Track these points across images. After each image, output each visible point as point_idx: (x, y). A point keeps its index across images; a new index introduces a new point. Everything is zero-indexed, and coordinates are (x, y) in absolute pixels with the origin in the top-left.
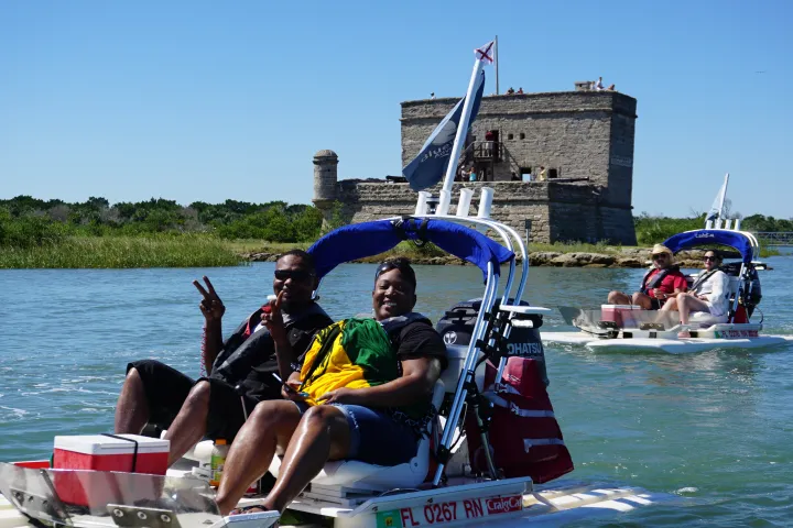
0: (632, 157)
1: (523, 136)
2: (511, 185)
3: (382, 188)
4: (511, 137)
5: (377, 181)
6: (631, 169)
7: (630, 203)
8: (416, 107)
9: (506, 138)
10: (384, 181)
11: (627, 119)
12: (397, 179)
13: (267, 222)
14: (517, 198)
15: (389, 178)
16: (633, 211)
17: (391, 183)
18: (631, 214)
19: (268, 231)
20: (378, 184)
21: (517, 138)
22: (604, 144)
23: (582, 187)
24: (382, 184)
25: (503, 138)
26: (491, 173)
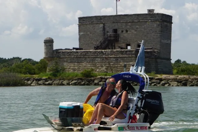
0: (171, 39)
1: (127, 31)
2: (121, 51)
3: (71, 52)
4: (122, 31)
5: (69, 49)
6: (170, 44)
7: (170, 58)
8: (84, 19)
9: (120, 32)
10: (71, 50)
11: (168, 24)
12: (77, 49)
13: (23, 66)
14: (123, 56)
15: (74, 48)
16: (171, 61)
17: (75, 50)
18: (171, 62)
19: (23, 70)
20: (70, 51)
21: (125, 32)
22: (159, 34)
23: (149, 51)
24: (71, 51)
25: (119, 32)
26: (114, 46)
